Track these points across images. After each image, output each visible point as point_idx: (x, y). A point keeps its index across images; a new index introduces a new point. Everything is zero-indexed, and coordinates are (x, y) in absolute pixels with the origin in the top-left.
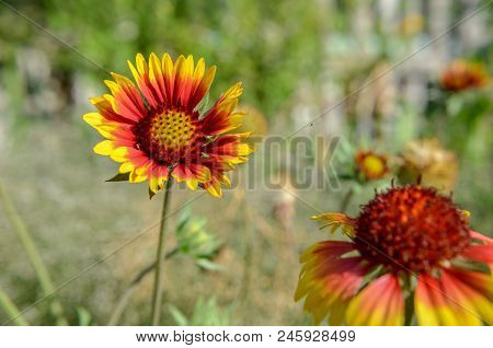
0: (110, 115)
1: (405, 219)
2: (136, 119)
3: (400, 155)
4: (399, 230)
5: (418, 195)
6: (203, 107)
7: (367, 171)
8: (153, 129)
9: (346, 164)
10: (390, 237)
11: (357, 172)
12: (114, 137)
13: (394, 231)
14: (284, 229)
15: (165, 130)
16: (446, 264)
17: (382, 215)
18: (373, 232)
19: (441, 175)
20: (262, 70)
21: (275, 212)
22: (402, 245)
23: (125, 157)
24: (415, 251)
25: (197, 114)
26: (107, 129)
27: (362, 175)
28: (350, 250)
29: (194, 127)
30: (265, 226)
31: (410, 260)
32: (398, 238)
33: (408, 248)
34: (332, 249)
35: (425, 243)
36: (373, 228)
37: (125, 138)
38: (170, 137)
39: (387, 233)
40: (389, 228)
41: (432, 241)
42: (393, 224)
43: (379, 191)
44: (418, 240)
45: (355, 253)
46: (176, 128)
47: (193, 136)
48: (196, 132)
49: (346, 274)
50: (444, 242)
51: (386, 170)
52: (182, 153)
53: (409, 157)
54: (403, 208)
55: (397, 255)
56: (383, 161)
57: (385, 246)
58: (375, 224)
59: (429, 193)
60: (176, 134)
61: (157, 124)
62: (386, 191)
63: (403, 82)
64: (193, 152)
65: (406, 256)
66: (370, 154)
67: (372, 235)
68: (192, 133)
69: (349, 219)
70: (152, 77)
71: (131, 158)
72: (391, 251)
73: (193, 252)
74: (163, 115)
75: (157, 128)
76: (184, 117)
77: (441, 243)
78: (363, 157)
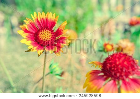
0: (26, 31)
1: (118, 63)
2: (34, 32)
3: (117, 44)
4: (116, 66)
5: (122, 55)
6: (55, 29)
7: (107, 49)
8: (39, 35)
9: (101, 47)
10: (113, 69)
11: (104, 49)
12: (27, 38)
13: (114, 67)
14: (83, 66)
15: (43, 36)
16: (131, 77)
17: (110, 62)
18: (108, 67)
19: (130, 50)
20: (77, 21)
21: (80, 61)
22: (117, 71)
23: (30, 44)
24: (121, 73)
25: (53, 31)
26: (25, 35)
27: (106, 50)
28: (101, 73)
29: (52, 34)
30: (77, 66)
31: (119, 76)
32: (115, 69)
33: (119, 72)
34: (95, 72)
35: (124, 70)
36: (108, 66)
37: (30, 38)
38: (44, 37)
39: (112, 67)
40: (112, 66)
41: (126, 70)
42: (114, 64)
43: (110, 55)
44: (122, 70)
45: (102, 74)
46: (46, 35)
47: (52, 37)
48: (53, 36)
49: (99, 80)
50: (130, 70)
51: (113, 49)
52: (48, 42)
53: (120, 45)
54: (117, 59)
55: (115, 74)
56: (112, 46)
57: (111, 71)
58: (108, 65)
59: (125, 55)
60: (46, 37)
61: (41, 34)
62: (112, 55)
63: (117, 25)
64: (52, 42)
65: (118, 75)
66: (108, 44)
67: (107, 68)
68: (51, 36)
69: (100, 63)
70: (39, 19)
71: (32, 44)
72: (113, 73)
73: (54, 74)
74: (42, 31)
75: (40, 35)
76: (49, 32)
77: (129, 70)
78: (106, 45)
